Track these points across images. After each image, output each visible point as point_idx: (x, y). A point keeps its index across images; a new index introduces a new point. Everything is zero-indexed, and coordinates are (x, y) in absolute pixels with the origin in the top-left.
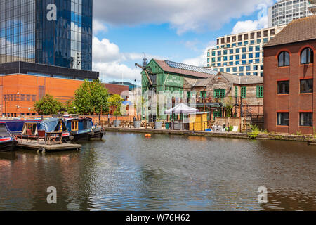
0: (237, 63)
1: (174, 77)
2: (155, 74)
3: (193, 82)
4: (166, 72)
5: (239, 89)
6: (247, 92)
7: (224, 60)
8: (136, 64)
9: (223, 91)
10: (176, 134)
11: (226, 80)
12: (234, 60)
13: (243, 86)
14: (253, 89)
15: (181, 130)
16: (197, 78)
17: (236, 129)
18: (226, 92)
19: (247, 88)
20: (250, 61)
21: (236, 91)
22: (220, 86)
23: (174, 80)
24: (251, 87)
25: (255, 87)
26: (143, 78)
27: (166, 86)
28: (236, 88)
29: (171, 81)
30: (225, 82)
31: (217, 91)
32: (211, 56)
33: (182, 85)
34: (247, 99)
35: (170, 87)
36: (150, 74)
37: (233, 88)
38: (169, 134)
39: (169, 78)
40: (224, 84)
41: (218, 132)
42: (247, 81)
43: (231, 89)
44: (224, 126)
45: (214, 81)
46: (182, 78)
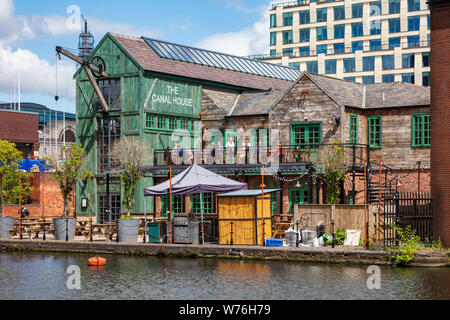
0: (356, 46)
1: (173, 88)
2: (117, 79)
3: (229, 103)
4: (149, 74)
5: (362, 122)
6: (384, 131)
7: (319, 38)
8: (59, 50)
9: (315, 127)
10: (179, 256)
11: (323, 97)
12: (348, 39)
13: (374, 114)
14: (401, 123)
15: (196, 244)
16: (240, 90)
17: (353, 239)
18: (325, 130)
19: (384, 119)
20: (394, 42)
21: (354, 128)
22: (309, 113)
23: (173, 95)
24: (396, 118)
25: (407, 118)
26: (80, 90)
27: (150, 115)
28: (354, 120)
29: (163, 99)
30: (321, 103)
31: (298, 128)
32: (281, 28)
33: (196, 112)
34: (384, 152)
35: (162, 116)
36: (100, 79)
37: (346, 118)
38: (161, 255)
39: (158, 91)
40: (319, 108)
41: (304, 247)
42: (385, 100)
43: (338, 121)
44: (320, 231)
45: (290, 100)
46: (196, 90)
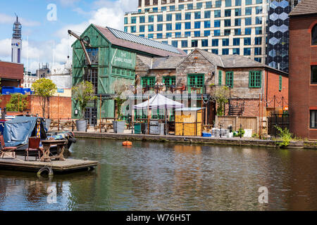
0: (168, 35)
1: (124, 54)
2: (96, 48)
3: (149, 63)
4: (114, 46)
5: (223, 74)
6: (234, 79)
7: (149, 31)
8: (69, 32)
9: (201, 76)
10: (155, 141)
11: (206, 61)
12: (164, 31)
13: (229, 70)
14: (244, 76)
15: (162, 134)
16: (152, 56)
17: (248, 134)
18: (206, 78)
19: (235, 73)
20: (188, 34)
21: (220, 77)
22: (198, 69)
23: (123, 58)
24: (241, 73)
25: (247, 73)
26: (75, 54)
27: (114, 67)
28: (220, 73)
29: (119, 59)
30: (205, 64)
31: (192, 76)
32: (130, 24)
33: (133, 67)
34: (234, 89)
35: (119, 68)
36: (88, 47)
37: (217, 72)
38: (144, 140)
39: (117, 56)
40: (203, 67)
42: (235, 64)
43: (213, 73)
44: (231, 129)
45: (187, 62)
46: (134, 55)
